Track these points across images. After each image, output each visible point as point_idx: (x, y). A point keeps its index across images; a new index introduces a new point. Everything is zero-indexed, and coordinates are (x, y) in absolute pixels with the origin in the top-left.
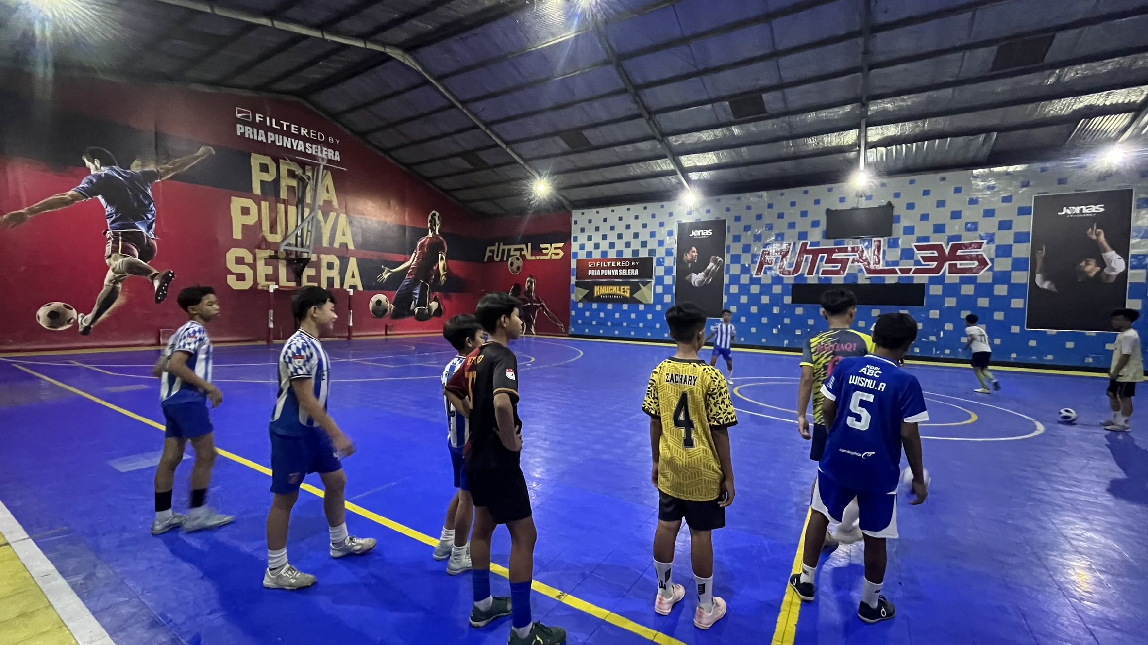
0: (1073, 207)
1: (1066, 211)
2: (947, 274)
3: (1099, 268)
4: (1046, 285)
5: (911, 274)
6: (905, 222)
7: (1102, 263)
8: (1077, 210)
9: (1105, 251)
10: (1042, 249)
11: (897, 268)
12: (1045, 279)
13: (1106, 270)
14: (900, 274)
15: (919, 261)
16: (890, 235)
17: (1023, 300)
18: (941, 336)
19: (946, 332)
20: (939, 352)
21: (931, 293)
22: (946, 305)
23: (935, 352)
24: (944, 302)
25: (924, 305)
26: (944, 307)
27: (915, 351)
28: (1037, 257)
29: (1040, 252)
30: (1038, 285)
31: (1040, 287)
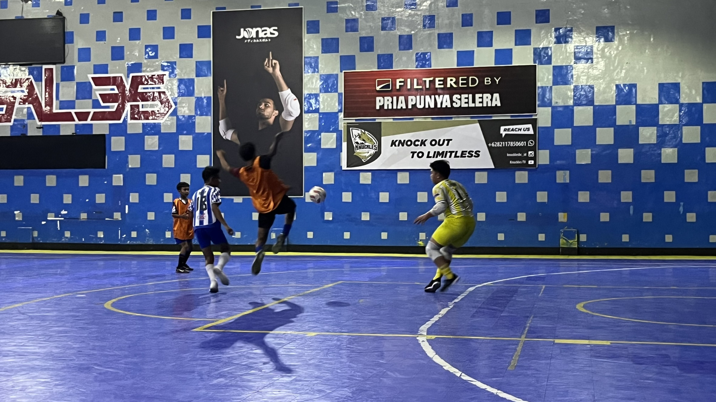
0: (250, 29)
1: (244, 34)
2: (129, 121)
3: (277, 112)
4: (229, 135)
5: (89, 121)
6: (79, 43)
7: (279, 106)
8: (253, 31)
9: (282, 91)
10: (223, 87)
11: (73, 111)
12: (228, 128)
13: (283, 114)
14: (77, 122)
15: (98, 100)
16: (64, 62)
17: (208, 156)
18: (127, 212)
19: (131, 205)
20: (125, 236)
21: (113, 149)
22: (130, 166)
23: (121, 236)
24: (127, 162)
25: (106, 168)
26: (128, 170)
27: (99, 236)
28: (219, 96)
29: (222, 89)
30: (222, 135)
31: (224, 137)
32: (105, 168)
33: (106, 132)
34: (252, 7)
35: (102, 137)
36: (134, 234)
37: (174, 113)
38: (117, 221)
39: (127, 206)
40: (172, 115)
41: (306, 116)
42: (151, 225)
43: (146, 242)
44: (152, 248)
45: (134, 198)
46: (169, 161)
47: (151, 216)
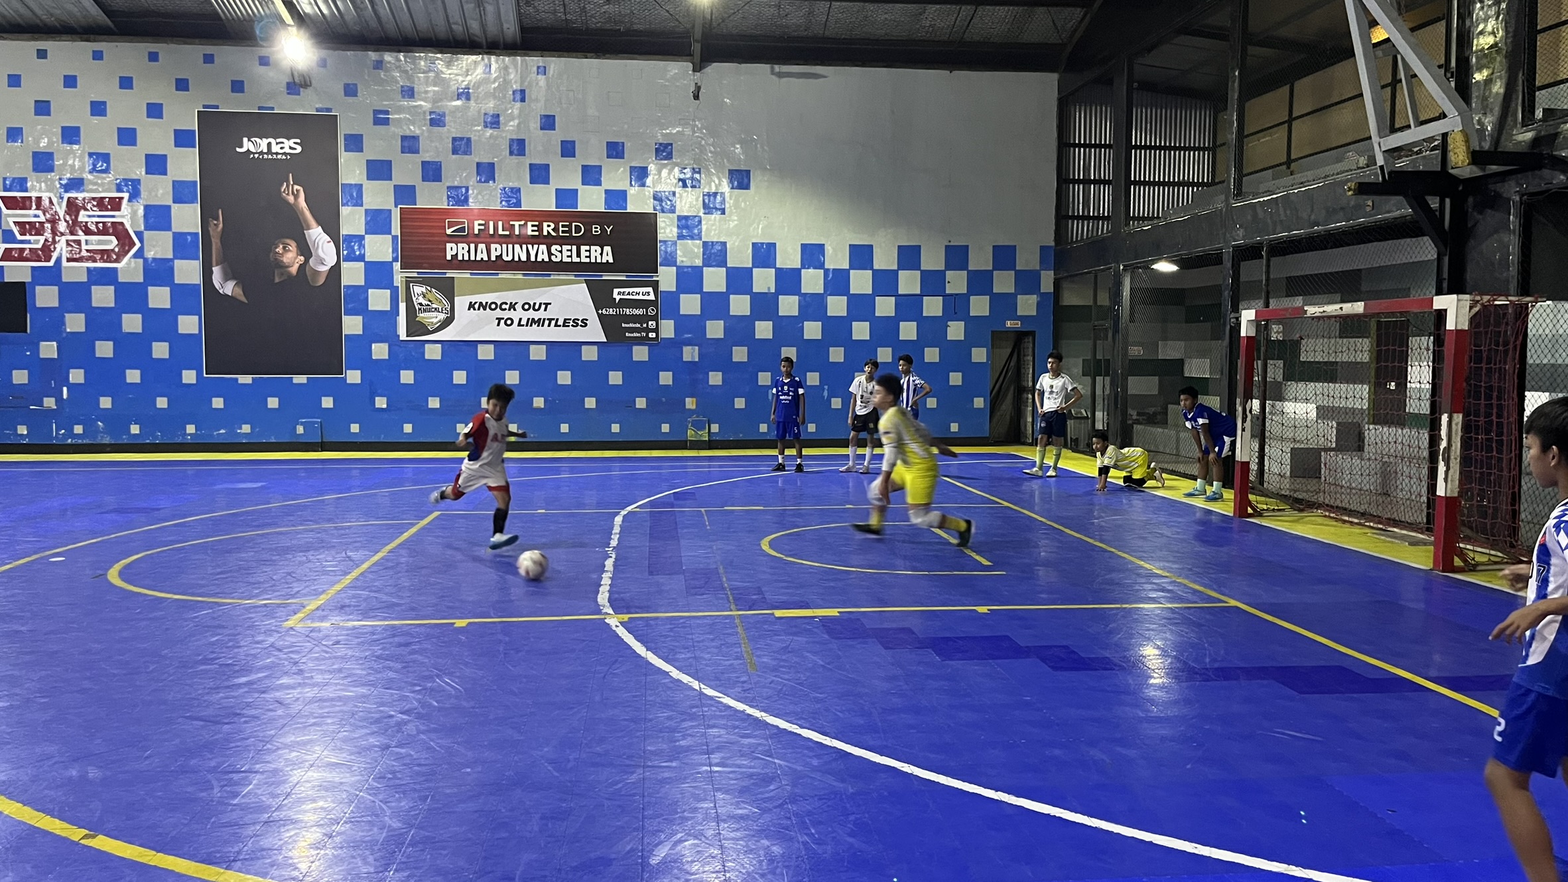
0: (258, 140)
1: (247, 145)
2: (65, 263)
3: (302, 258)
4: (229, 288)
7: (305, 250)
8: (263, 144)
9: (309, 228)
10: (217, 219)
12: (226, 278)
13: (311, 261)
15: (11, 232)
17: (196, 318)
18: (65, 396)
19: (71, 387)
20: (63, 431)
21: (38, 304)
22: (68, 330)
23: (56, 432)
24: (64, 324)
25: (28, 331)
26: (64, 335)
27: (19, 432)
28: (211, 233)
29: (215, 222)
30: (218, 288)
31: (221, 291)
32: (25, 331)
33: (28, 279)
34: (260, 108)
35: (21, 285)
36: (78, 429)
37: (140, 254)
38: (50, 410)
39: (65, 389)
40: (135, 256)
41: (345, 265)
42: (105, 415)
43: (99, 441)
44: (108, 449)
45: (77, 376)
46: (132, 323)
47: (106, 403)
